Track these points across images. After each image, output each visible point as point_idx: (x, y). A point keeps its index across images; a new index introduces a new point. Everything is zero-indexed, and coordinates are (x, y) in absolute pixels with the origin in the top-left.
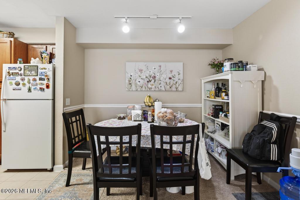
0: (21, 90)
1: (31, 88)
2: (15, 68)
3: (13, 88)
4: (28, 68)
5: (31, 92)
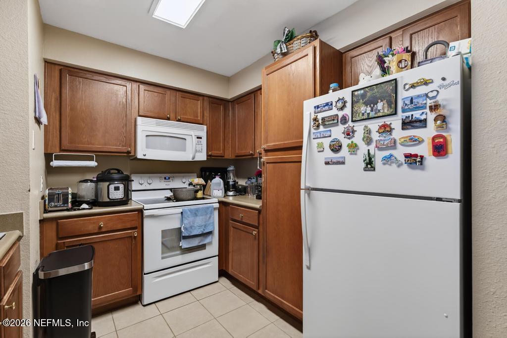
3: (326, 158)
4: (363, 96)
5: (374, 170)
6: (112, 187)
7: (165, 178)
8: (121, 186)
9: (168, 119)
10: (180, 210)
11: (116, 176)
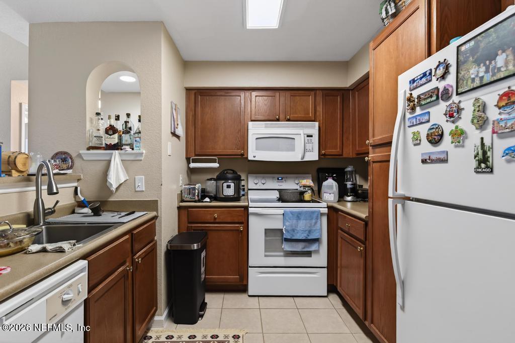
0: (445, 161)
1: (491, 148)
2: (428, 73)
3: (422, 154)
4: (473, 51)
5: (492, 172)
6: (225, 185)
7: (278, 179)
8: (232, 185)
9: (278, 120)
10: (281, 211)
11: (230, 176)
